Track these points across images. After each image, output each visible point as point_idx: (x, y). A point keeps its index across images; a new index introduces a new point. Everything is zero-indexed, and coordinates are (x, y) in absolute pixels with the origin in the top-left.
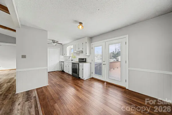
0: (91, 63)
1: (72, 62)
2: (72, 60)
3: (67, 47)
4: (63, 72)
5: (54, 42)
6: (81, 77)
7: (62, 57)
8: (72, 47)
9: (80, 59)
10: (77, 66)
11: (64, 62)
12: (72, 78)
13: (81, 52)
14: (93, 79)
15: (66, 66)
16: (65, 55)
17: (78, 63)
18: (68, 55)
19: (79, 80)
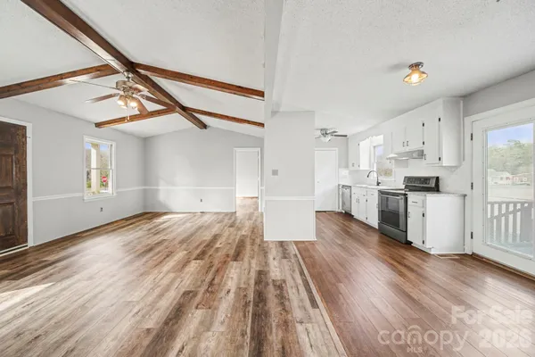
0: (465, 196)
1: (381, 187)
2: (378, 184)
3: (361, 143)
4: (348, 216)
5: (325, 134)
6: (417, 243)
7: (345, 172)
8: (379, 139)
9: (408, 179)
10: (398, 203)
11: (353, 188)
12: (380, 237)
13: (415, 155)
14: (474, 259)
15: (358, 201)
16: (356, 168)
17: (403, 192)
18: (364, 166)
19: (406, 249)
